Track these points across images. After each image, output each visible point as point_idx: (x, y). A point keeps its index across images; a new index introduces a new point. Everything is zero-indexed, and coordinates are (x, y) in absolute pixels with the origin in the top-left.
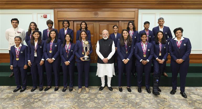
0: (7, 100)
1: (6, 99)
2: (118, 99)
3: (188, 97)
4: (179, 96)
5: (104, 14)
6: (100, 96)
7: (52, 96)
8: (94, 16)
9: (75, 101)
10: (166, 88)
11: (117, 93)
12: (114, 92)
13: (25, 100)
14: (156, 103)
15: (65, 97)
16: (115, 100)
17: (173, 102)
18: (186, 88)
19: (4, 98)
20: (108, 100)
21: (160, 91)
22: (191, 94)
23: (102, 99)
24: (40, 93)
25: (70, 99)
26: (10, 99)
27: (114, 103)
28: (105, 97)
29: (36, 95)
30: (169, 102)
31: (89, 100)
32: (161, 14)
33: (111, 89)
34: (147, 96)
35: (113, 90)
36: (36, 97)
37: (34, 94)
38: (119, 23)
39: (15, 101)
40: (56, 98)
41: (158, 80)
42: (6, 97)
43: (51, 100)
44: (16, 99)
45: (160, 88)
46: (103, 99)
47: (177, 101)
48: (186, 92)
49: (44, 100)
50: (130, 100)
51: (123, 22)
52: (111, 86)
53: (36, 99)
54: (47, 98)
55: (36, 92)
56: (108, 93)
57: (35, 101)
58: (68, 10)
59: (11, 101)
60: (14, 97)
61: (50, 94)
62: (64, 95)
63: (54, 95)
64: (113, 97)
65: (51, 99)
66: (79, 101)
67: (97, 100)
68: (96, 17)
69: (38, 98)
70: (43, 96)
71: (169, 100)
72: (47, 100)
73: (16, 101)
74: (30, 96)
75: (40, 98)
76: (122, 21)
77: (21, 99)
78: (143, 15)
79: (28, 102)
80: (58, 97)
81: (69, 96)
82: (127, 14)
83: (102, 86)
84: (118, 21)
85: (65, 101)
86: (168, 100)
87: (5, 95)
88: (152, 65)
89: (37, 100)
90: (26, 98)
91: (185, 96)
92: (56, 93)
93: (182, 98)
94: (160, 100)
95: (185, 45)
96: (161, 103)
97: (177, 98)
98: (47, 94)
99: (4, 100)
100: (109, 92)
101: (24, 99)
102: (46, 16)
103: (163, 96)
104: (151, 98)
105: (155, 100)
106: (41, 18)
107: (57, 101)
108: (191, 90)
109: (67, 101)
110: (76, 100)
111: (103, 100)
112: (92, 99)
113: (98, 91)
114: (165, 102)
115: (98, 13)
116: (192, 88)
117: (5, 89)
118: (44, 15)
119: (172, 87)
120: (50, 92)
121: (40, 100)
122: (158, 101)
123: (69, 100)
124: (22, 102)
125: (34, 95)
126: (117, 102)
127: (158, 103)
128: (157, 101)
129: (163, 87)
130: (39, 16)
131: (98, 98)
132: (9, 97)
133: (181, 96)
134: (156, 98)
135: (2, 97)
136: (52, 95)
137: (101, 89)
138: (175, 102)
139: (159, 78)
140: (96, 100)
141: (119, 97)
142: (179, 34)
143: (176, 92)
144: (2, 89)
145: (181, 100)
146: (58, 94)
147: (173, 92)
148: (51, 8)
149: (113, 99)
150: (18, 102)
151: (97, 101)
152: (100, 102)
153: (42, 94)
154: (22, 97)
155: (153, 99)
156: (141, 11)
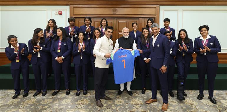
0: (11, 107)
1: (11, 105)
2: (138, 106)
3: (218, 103)
4: (207, 102)
5: (124, 11)
6: (119, 102)
7: (63, 102)
8: (112, 13)
9: (89, 108)
10: (193, 92)
11: (137, 98)
12: (134, 97)
13: (33, 107)
14: (182, 110)
15: (79, 102)
16: (135, 106)
17: (201, 109)
18: (215, 92)
19: (8, 105)
20: (127, 107)
21: (186, 95)
22: (221, 99)
23: (120, 105)
24: (50, 99)
25: (84, 106)
26: (15, 105)
27: (134, 110)
28: (123, 103)
29: (46, 100)
30: (196, 109)
31: (105, 106)
32: (184, 10)
33: (130, 93)
34: (172, 102)
35: (133, 94)
36: (45, 104)
37: (44, 99)
38: (139, 20)
39: (20, 108)
40: (67, 105)
41: (182, 83)
42: (11, 104)
43: (62, 107)
44: (23, 106)
45: (186, 92)
46: (122, 105)
47: (205, 107)
48: (215, 97)
49: (54, 106)
50: (152, 106)
51: (144, 19)
52: (130, 90)
53: (45, 105)
54: (58, 104)
55: (46, 97)
56: (127, 97)
57: (44, 108)
58: (85, 6)
59: (16, 108)
60: (21, 103)
61: (61, 99)
62: (77, 101)
63: (66, 101)
64: (133, 103)
65: (62, 105)
66: (94, 107)
67: (115, 106)
68: (115, 13)
69: (47, 105)
70: (53, 101)
71: (197, 106)
72: (57, 107)
73: (22, 108)
74: (39, 102)
75: (50, 105)
76: (142, 18)
77: (28, 105)
78: (165, 12)
79: (35, 109)
80: (70, 103)
81: (83, 102)
82: (147, 11)
83: (120, 90)
84: (139, 18)
85: (78, 108)
86: (195, 107)
87: (11, 100)
88: (176, 66)
89: (46, 107)
90: (34, 104)
91: (215, 102)
92: (68, 98)
93: (212, 104)
94: (186, 107)
95: (212, 44)
96: (187, 110)
97: (205, 103)
98: (59, 99)
99: (9, 107)
100: (129, 97)
101: (31, 105)
102: (62, 12)
103: (190, 102)
104: (176, 104)
105: (181, 107)
106: (56, 15)
107: (69, 108)
108: (221, 94)
109: (80, 108)
110: (91, 107)
111: (122, 107)
112: (109, 105)
113: (117, 96)
114: (192, 109)
115: (116, 9)
116: (222, 92)
117: (11, 94)
118: (59, 12)
119: (199, 91)
120: (62, 97)
121: (49, 107)
122: (184, 107)
123: (82, 107)
124: (29, 110)
125: (43, 101)
126: (138, 109)
127: (184, 110)
128: (182, 108)
129: (189, 91)
130: (54, 12)
131: (116, 104)
132: (15, 103)
133: (209, 101)
134: (181, 105)
135: (6, 103)
136: (64, 100)
137: (120, 93)
138: (204, 109)
139: (183, 80)
140: (113, 106)
141: (140, 103)
142: (204, 32)
143: (203, 96)
144: (8, 94)
145: (210, 106)
146: (70, 99)
147: (200, 97)
148: (67, 5)
149: (133, 105)
150: (23, 109)
151: (114, 109)
152: (117, 109)
153: (52, 100)
154: (29, 103)
155: (178, 106)
156: (162, 8)
